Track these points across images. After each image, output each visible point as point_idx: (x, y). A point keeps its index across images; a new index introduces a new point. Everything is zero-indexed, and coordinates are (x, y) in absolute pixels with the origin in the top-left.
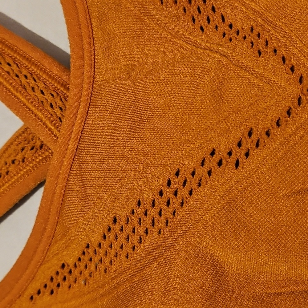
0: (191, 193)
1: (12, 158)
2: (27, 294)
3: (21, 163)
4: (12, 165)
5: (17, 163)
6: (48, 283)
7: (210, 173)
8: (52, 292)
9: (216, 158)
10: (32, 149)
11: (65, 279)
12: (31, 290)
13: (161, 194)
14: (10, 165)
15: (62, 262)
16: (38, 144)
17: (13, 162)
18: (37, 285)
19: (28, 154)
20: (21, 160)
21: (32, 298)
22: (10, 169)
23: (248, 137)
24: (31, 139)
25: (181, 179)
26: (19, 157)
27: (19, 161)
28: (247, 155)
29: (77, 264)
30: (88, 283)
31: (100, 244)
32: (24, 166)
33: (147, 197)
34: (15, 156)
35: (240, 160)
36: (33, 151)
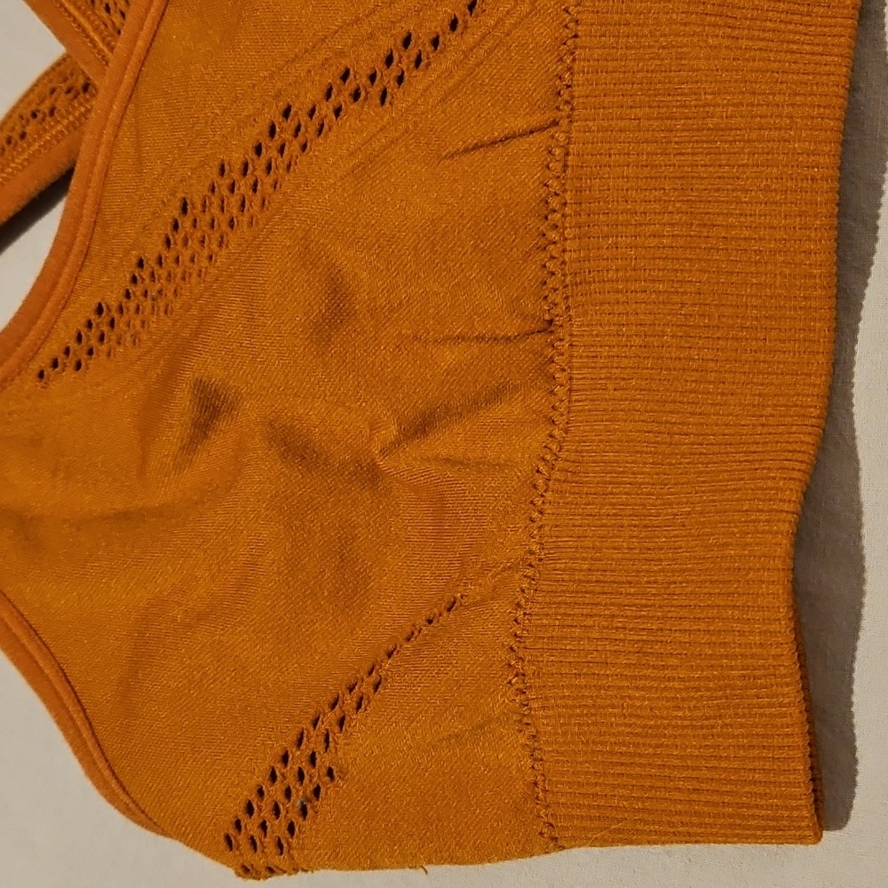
0: (304, 147)
1: (33, 107)
2: (35, 367)
3: (48, 118)
4: (33, 122)
5: (40, 116)
6: (73, 345)
7: (337, 112)
8: (78, 366)
9: (351, 85)
10: (69, 91)
11: (102, 338)
12: (42, 361)
13: (258, 150)
14: (28, 121)
15: (99, 300)
16: (81, 81)
17: (34, 115)
18: (53, 348)
19: (62, 101)
20: (47, 111)
21: (41, 375)
22: (28, 130)
23: (403, 49)
24: (68, 75)
25: (291, 124)
26: (45, 108)
27: (44, 114)
28: (400, 80)
29: (123, 304)
30: (140, 340)
31: (160, 258)
32: (52, 123)
33: (236, 158)
34: (39, 105)
35: (389, 90)
36: (70, 96)
